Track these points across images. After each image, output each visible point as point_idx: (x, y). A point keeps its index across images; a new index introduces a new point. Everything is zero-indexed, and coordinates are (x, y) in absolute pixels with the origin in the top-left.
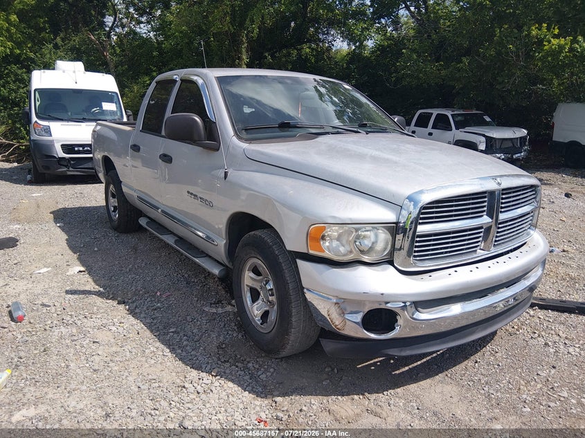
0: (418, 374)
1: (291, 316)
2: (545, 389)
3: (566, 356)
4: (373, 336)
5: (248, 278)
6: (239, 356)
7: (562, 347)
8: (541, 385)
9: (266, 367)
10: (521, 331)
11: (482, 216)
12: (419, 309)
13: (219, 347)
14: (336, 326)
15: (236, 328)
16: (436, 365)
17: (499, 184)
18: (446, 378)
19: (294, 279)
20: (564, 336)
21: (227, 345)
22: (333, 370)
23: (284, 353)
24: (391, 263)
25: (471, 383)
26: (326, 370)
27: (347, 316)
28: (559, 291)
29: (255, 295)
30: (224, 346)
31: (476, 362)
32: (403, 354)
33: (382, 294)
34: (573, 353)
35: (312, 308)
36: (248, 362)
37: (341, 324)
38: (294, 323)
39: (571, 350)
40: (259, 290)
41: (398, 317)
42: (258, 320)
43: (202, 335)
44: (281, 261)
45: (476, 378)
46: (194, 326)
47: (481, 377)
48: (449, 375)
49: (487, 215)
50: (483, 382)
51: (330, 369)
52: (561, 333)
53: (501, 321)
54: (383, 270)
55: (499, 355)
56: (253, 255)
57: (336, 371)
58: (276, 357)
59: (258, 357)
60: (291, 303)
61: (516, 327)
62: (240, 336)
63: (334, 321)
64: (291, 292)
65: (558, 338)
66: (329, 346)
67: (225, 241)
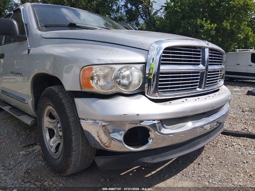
0: (164, 176)
1: (72, 142)
2: (246, 177)
3: (249, 155)
4: (132, 149)
5: (47, 122)
6: (39, 178)
7: (244, 151)
8: (243, 175)
9: (57, 183)
10: (218, 144)
11: (199, 64)
12: (165, 125)
13: (26, 172)
14: (104, 144)
15: (42, 159)
16: (175, 169)
17: (208, 44)
18: (183, 176)
19: (73, 115)
20: (242, 144)
21: (32, 171)
22: (106, 180)
23: (70, 171)
24: (143, 93)
25: (200, 178)
26: (101, 181)
27: (112, 135)
28: (230, 124)
29: (52, 133)
30: (30, 171)
31: (199, 164)
32: (155, 161)
33: (138, 115)
34: (252, 153)
35: (86, 134)
36: (45, 181)
37: (108, 142)
38: (74, 148)
39: (250, 152)
40: (54, 129)
41: (150, 133)
42: (53, 150)
43: (16, 165)
44: (64, 102)
45: (202, 175)
46: (13, 159)
47: (205, 173)
48: (185, 175)
49: (202, 64)
50: (207, 177)
51: (104, 180)
52: (240, 143)
53: (213, 135)
54: (137, 99)
55: (211, 158)
56: (47, 103)
57: (108, 180)
58: (65, 175)
59: (53, 177)
60: (71, 132)
61: (215, 143)
62: (43, 164)
63: (103, 140)
64: (71, 124)
65: (239, 146)
66: (101, 161)
67: (32, 99)
